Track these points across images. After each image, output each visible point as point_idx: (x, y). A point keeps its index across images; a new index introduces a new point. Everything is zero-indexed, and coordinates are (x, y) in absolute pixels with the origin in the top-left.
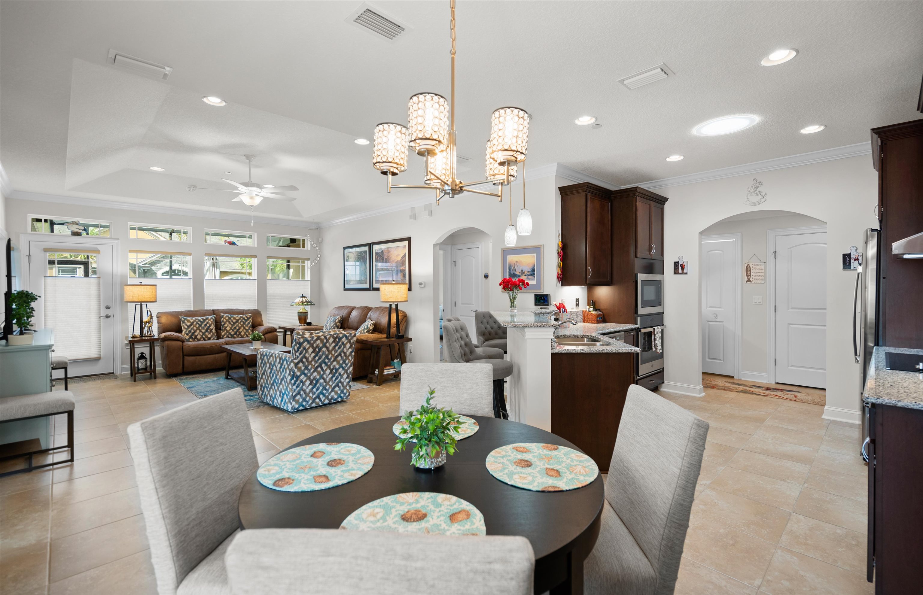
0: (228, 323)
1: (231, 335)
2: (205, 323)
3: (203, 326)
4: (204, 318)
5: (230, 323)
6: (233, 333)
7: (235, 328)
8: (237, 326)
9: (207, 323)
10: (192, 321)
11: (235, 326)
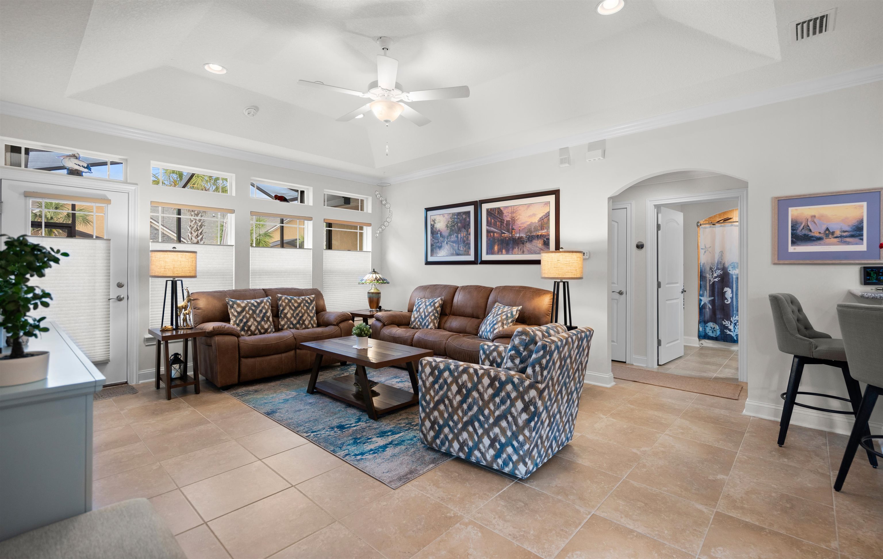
0: (288, 308)
1: (293, 324)
2: (260, 308)
3: (258, 312)
4: (258, 301)
5: (291, 308)
6: (295, 322)
7: (298, 314)
8: (299, 312)
9: (263, 308)
10: (243, 305)
11: (297, 312)
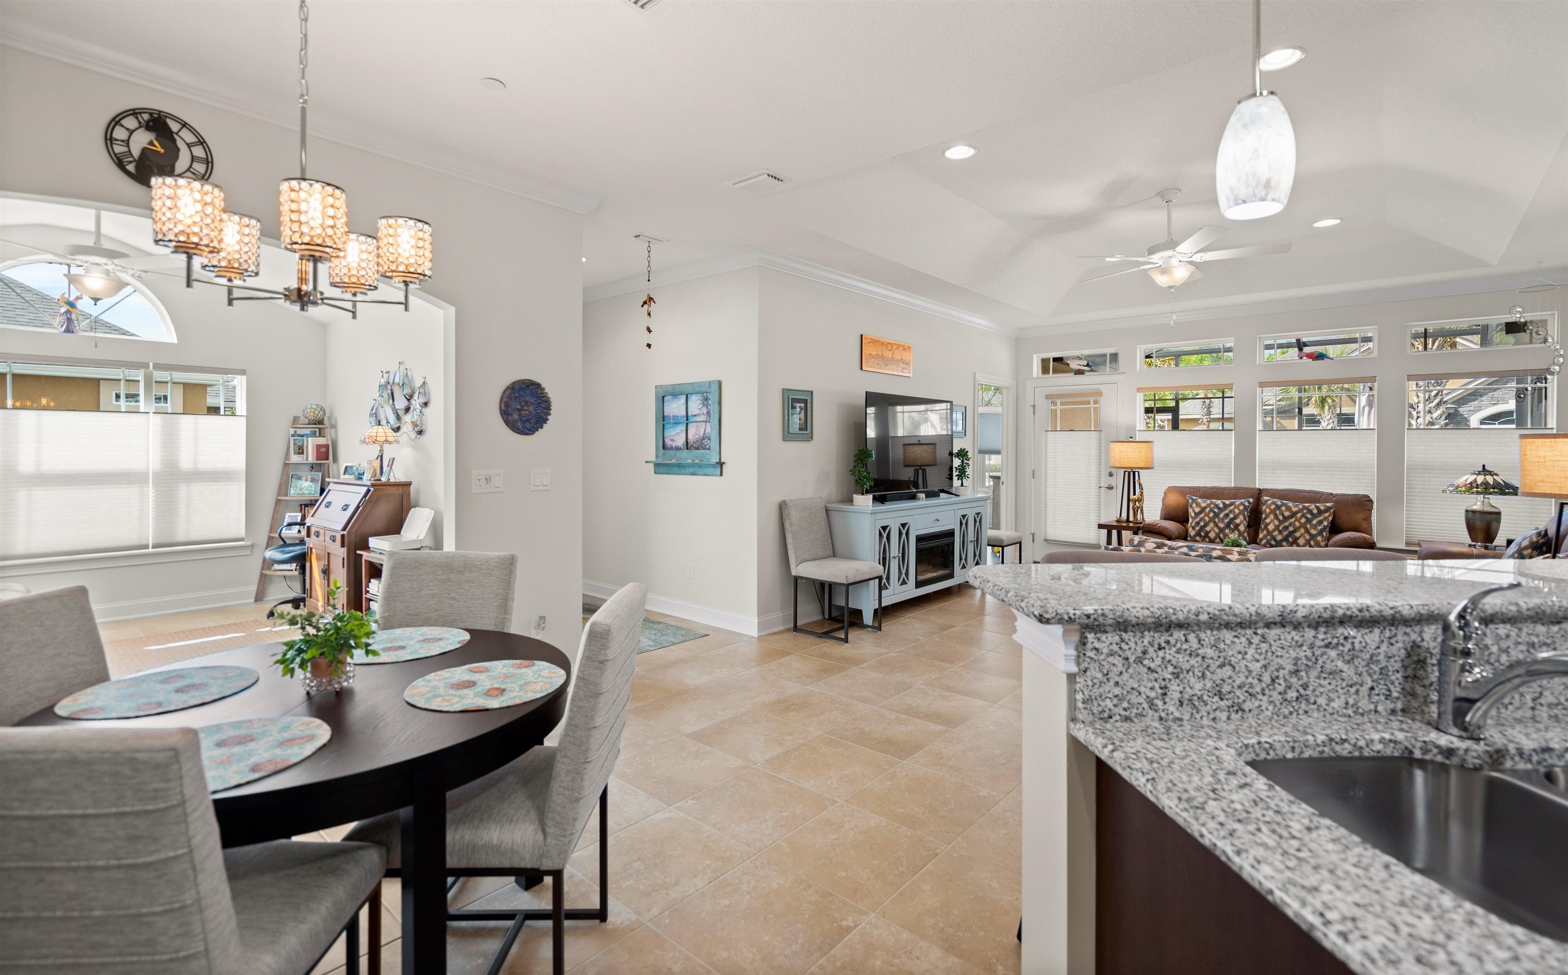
0: (1272, 517)
1: (1275, 540)
2: (1227, 512)
3: (1221, 516)
4: (1227, 502)
5: (1276, 517)
6: (1279, 538)
7: (1286, 528)
8: (1290, 524)
9: (1231, 511)
10: (1203, 505)
11: (1286, 524)
